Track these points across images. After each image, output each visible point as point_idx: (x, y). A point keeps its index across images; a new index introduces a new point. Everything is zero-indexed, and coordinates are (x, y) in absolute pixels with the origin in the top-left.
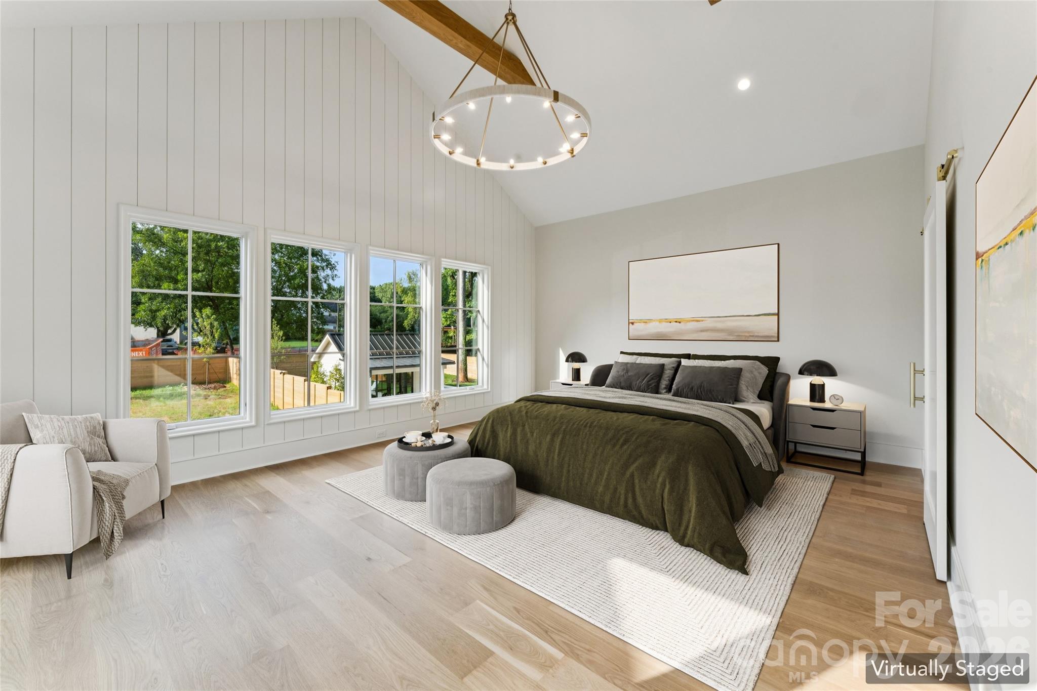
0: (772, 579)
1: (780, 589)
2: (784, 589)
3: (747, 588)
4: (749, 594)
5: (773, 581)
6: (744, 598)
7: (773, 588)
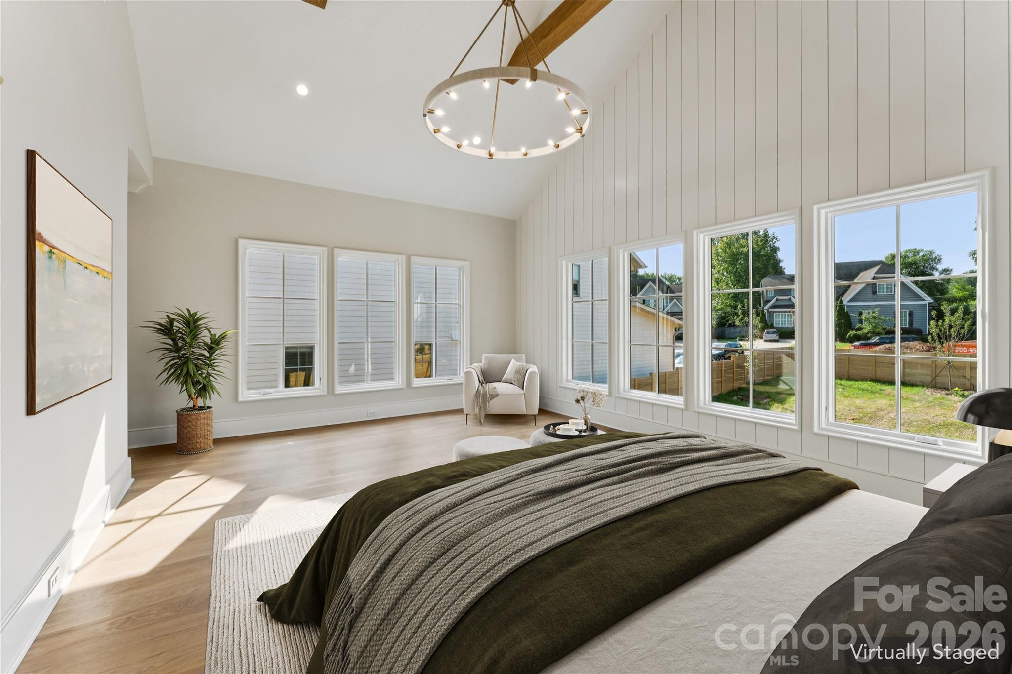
0: (232, 584)
1: (220, 580)
2: (216, 583)
3: (249, 563)
4: (244, 561)
5: (230, 583)
6: (246, 555)
7: (227, 577)
